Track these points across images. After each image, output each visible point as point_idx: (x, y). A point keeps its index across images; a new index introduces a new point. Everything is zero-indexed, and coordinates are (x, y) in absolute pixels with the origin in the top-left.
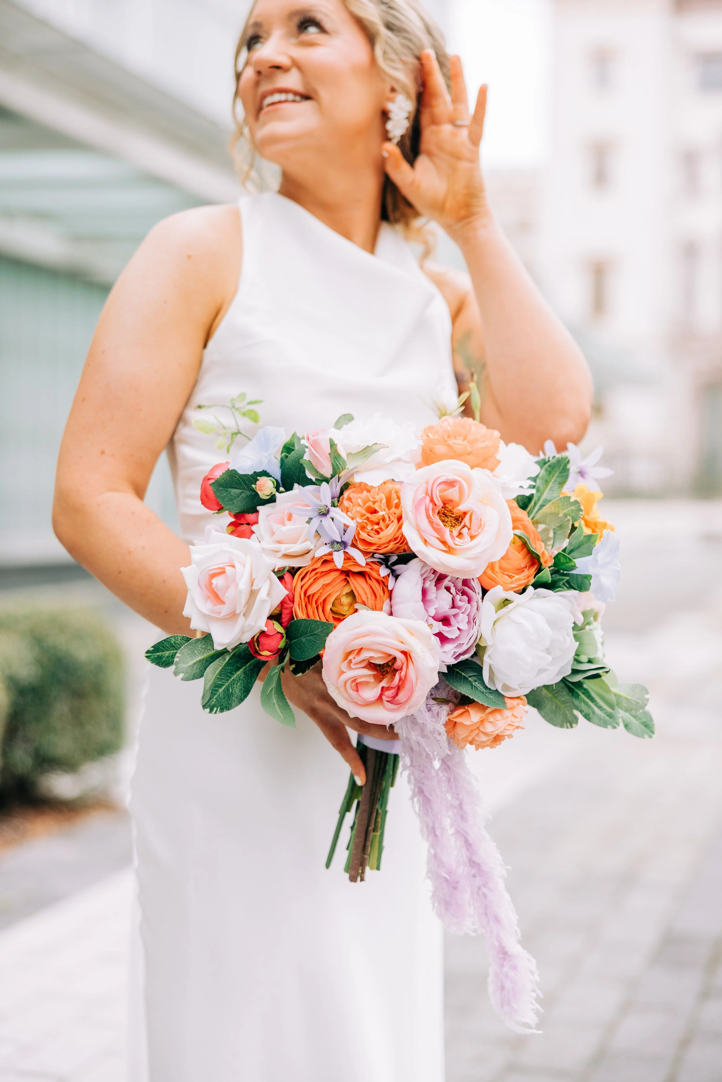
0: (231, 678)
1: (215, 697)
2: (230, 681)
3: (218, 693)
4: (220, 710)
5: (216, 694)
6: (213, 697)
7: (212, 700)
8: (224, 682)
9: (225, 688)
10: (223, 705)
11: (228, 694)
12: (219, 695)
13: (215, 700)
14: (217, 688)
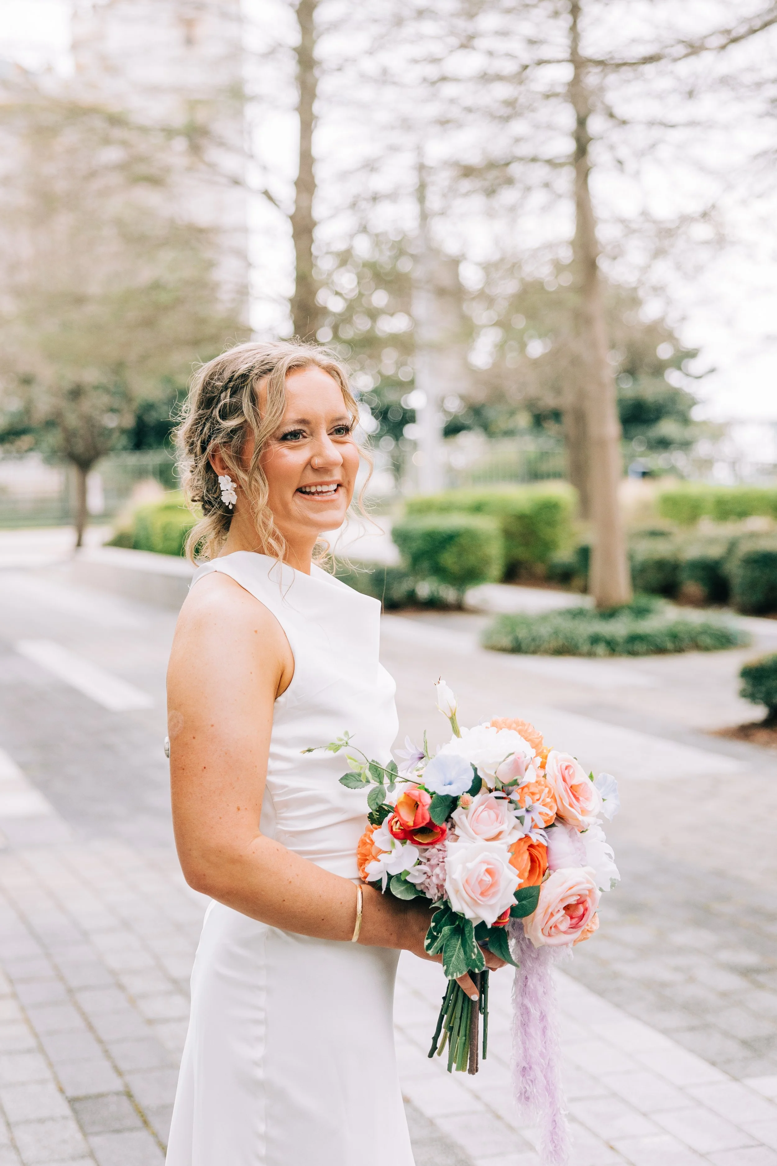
0: (456, 948)
1: (451, 966)
2: (457, 951)
3: (452, 962)
4: (460, 974)
5: (451, 963)
6: (450, 966)
7: (449, 969)
8: (453, 953)
9: (455, 957)
10: (460, 970)
11: (460, 960)
12: (453, 963)
13: (451, 968)
14: (450, 959)
